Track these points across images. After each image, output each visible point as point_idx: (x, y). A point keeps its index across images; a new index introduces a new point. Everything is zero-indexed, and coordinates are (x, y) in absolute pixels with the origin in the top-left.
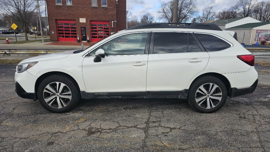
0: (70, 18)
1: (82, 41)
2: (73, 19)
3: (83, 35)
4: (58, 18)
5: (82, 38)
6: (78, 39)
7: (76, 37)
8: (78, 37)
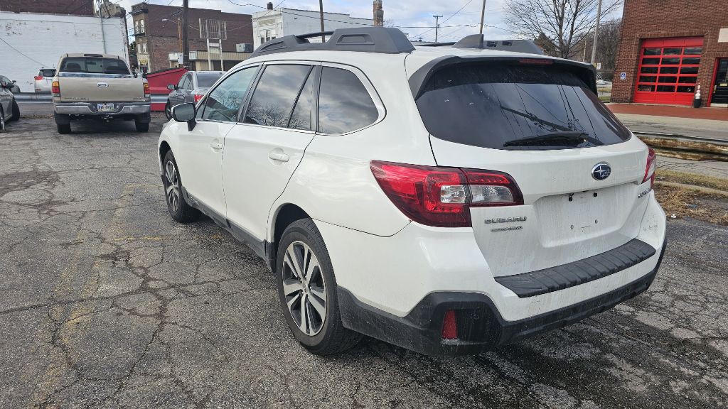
0: (686, 32)
1: (713, 105)
2: (696, 32)
3: (721, 85)
4: (648, 35)
5: (713, 94)
6: (698, 95)
7: (693, 90)
8: (699, 91)
